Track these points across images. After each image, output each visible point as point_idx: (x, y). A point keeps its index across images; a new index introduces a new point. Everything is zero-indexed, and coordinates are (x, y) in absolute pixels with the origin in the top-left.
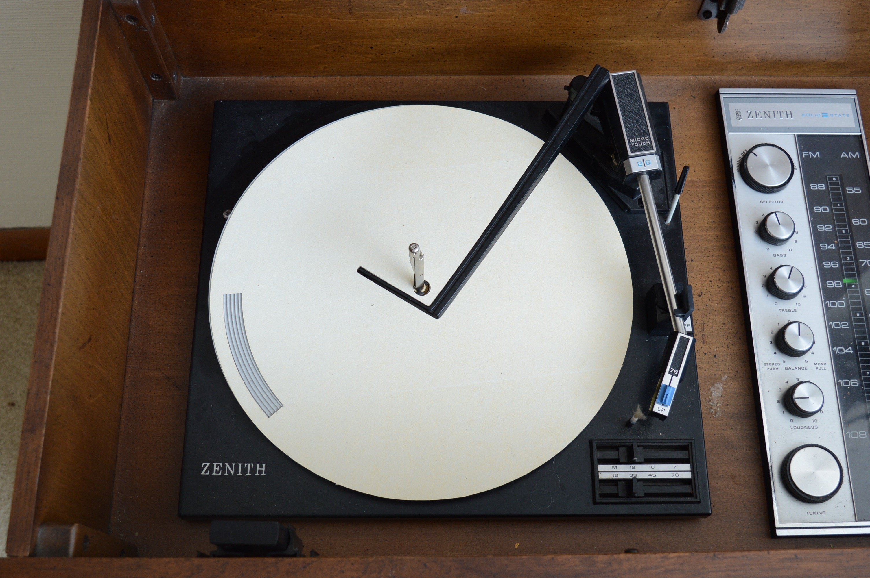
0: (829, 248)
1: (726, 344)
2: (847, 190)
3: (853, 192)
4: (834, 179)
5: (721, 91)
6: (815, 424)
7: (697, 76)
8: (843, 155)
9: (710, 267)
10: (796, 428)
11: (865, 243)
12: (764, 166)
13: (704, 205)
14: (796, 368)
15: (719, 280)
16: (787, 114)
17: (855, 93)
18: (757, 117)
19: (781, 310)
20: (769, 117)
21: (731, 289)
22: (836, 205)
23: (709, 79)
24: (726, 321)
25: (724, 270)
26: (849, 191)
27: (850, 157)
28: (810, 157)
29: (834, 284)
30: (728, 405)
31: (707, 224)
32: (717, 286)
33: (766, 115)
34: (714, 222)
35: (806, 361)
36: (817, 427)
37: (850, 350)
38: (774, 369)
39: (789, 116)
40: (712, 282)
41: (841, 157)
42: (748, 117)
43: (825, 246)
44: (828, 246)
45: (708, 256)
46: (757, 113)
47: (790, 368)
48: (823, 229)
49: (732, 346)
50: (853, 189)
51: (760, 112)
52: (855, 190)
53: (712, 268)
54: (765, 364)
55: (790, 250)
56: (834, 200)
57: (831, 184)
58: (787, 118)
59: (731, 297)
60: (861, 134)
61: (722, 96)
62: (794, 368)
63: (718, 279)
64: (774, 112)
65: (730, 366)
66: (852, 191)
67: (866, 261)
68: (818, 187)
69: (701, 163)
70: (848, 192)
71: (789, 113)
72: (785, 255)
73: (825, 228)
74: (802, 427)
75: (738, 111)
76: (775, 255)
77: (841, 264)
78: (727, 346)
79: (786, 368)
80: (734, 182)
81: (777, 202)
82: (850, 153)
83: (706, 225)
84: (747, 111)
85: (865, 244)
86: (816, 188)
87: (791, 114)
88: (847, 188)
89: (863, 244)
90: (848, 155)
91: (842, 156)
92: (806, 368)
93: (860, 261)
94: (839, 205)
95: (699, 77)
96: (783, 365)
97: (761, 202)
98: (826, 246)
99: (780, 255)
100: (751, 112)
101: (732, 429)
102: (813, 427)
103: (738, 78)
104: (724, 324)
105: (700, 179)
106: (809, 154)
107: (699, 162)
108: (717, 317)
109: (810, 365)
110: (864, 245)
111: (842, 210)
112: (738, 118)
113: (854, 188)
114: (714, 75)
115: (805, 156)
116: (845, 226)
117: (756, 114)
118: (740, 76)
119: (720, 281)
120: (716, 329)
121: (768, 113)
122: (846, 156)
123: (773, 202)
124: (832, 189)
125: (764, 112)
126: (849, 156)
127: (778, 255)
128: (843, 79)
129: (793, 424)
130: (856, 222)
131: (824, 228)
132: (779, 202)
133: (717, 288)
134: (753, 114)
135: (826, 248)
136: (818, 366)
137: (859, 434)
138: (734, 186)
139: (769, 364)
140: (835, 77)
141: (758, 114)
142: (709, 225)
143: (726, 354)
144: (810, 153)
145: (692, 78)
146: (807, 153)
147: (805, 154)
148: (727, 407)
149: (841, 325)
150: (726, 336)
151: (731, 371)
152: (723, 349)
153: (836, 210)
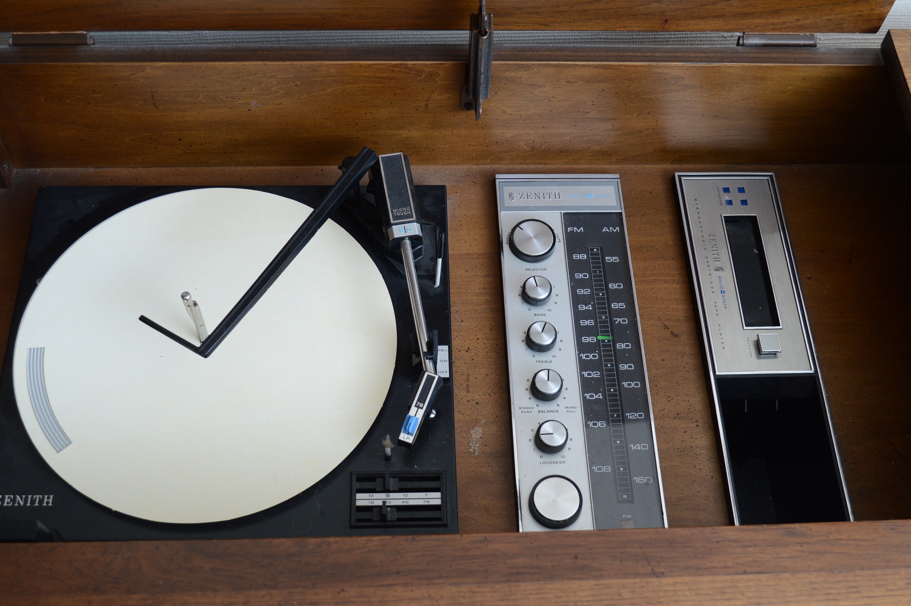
0: (586, 308)
1: (488, 393)
2: (606, 259)
3: (611, 261)
4: (595, 250)
5: (497, 176)
6: (562, 460)
7: (479, 165)
8: (605, 229)
9: (479, 327)
10: (544, 463)
11: (619, 304)
12: (529, 239)
13: (476, 274)
14: (548, 411)
15: (486, 338)
16: (555, 196)
17: (619, 177)
18: (528, 199)
19: (538, 362)
20: (539, 198)
21: (497, 345)
22: (595, 272)
23: (490, 167)
24: (490, 373)
25: (491, 329)
26: (608, 260)
27: (611, 231)
28: (575, 231)
29: (589, 339)
30: (486, 445)
31: (478, 290)
32: (484, 343)
33: (536, 196)
34: (484, 288)
35: (558, 405)
36: (564, 462)
37: (599, 396)
38: (528, 412)
39: (557, 197)
40: (479, 340)
41: (603, 231)
42: (520, 199)
43: (583, 306)
44: (585, 307)
45: (477, 318)
46: (529, 195)
47: (542, 412)
48: (582, 293)
49: (493, 395)
50: (612, 258)
51: (531, 193)
52: (613, 259)
53: (480, 327)
54: (520, 408)
55: (550, 310)
56: (593, 267)
57: (592, 254)
58: (556, 198)
59: (495, 352)
60: (621, 211)
61: (497, 181)
62: (546, 411)
63: (484, 337)
64: (544, 193)
65: (490, 412)
66: (610, 260)
67: (619, 319)
68: (580, 256)
69: (477, 238)
70: (607, 261)
71: (557, 194)
72: (545, 315)
73: (584, 292)
74: (551, 463)
75: (511, 193)
76: (535, 315)
77: (596, 322)
78: (489, 394)
79: (539, 411)
80: (503, 253)
81: (540, 270)
82: (611, 228)
83: (478, 291)
84: (520, 193)
85: (619, 305)
86: (578, 258)
87: (559, 195)
88: (606, 258)
89: (618, 305)
90: (609, 230)
91: (604, 230)
92: (557, 411)
93: (614, 319)
94: (598, 272)
95: (481, 166)
96: (536, 409)
97: (526, 270)
98: (584, 307)
99: (540, 315)
100: (523, 194)
101: (489, 466)
102: (560, 462)
103: (516, 166)
104: (487, 375)
105: (475, 252)
106: (573, 229)
107: (475, 238)
108: (481, 370)
109: (562, 409)
110: (619, 306)
111: (601, 276)
112: (511, 199)
113: (613, 258)
114: (494, 164)
115: (570, 231)
116: (603, 290)
117: (528, 196)
118: (517, 164)
119: (487, 338)
120: (480, 380)
121: (538, 195)
122: (608, 230)
123: (537, 270)
124: (592, 258)
125: (534, 194)
126: (610, 230)
127: (538, 315)
128: (611, 167)
129: (542, 460)
130: (612, 286)
131: (583, 291)
132: (542, 270)
133: (483, 345)
134: (525, 195)
135: (583, 308)
136: (568, 409)
137: (604, 469)
138: (502, 256)
139: (523, 408)
140: (604, 164)
141: (530, 196)
142: (479, 291)
143: (487, 401)
144: (575, 228)
145: (474, 167)
146: (572, 228)
147: (570, 229)
148: (485, 447)
149: (593, 374)
150: (488, 386)
151: (491, 416)
152: (485, 397)
153: (595, 276)
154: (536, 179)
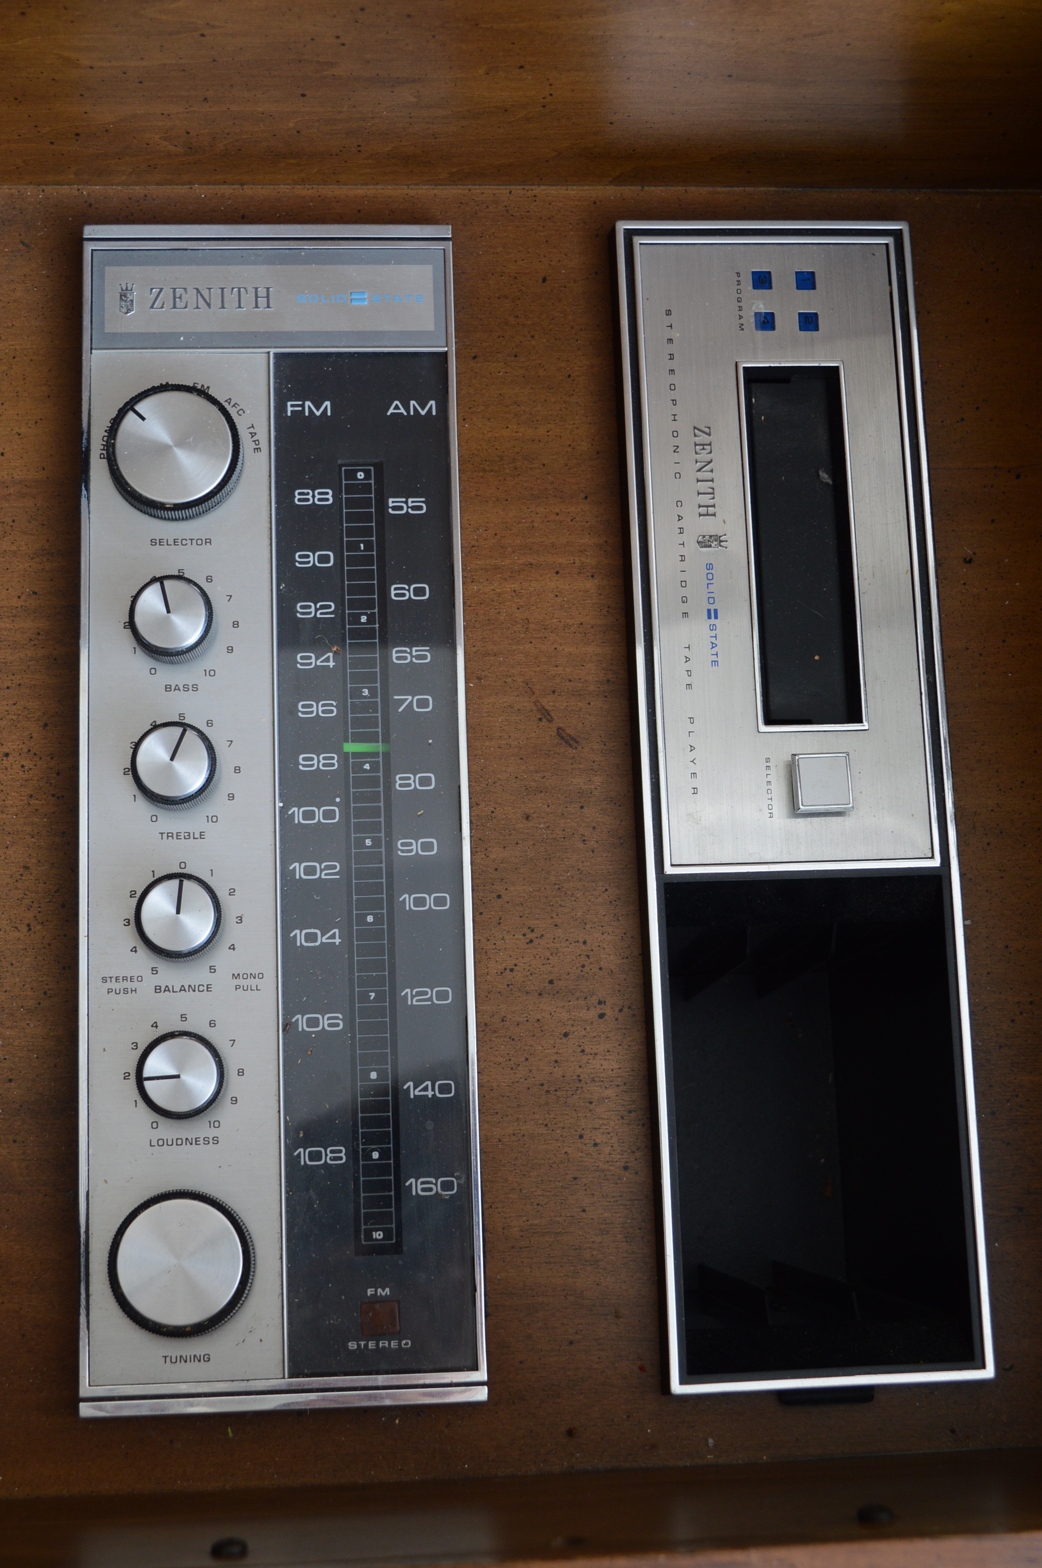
0: (318, 663)
1: (26, 922)
2: (391, 505)
3: (404, 512)
4: (360, 475)
5: (90, 231)
6: (211, 1133)
7: (44, 187)
8: (395, 408)
9: (10, 717)
10: (162, 1143)
11: (414, 649)
12: (162, 450)
13: (14, 548)
14: (182, 989)
15: (29, 751)
16: (257, 297)
17: (450, 236)
18: (175, 307)
19: (165, 836)
20: (209, 305)
21: (58, 774)
22: (353, 546)
23: (76, 193)
24: (34, 860)
25: (46, 725)
26: (394, 508)
27: (412, 413)
28: (307, 414)
29: (319, 762)
30: (10, 1081)
31: (15, 599)
32: (23, 766)
33: (200, 299)
34: (35, 593)
35: (212, 969)
36: (216, 1140)
37: (333, 936)
38: (126, 991)
39: (262, 302)
40: (10, 758)
41: (389, 414)
42: (152, 307)
43: (310, 658)
44: (317, 659)
45: (8, 688)
46: (178, 295)
47: (167, 989)
48: (310, 613)
49: (39, 927)
50: (406, 502)
51: (185, 289)
52: (410, 504)
53: (14, 717)
54: (104, 980)
55: (211, 673)
56: (351, 532)
57: (350, 489)
58: (257, 307)
59: (53, 795)
60: (446, 349)
61: (88, 247)
62: (177, 989)
63: (25, 750)
64: (222, 289)
65: (29, 980)
66: (401, 508)
67: (410, 698)
68: (314, 496)
69: (23, 430)
70: (390, 511)
71: (262, 292)
72: (195, 688)
73: (316, 610)
74: (179, 1142)
75: (127, 289)
76: (168, 688)
77: (342, 708)
78: (29, 925)
79: (158, 989)
80: (88, 489)
81: (194, 542)
82: (412, 403)
83: (15, 602)
84: (152, 289)
85: (414, 653)
86: (308, 500)
87: (268, 297)
88: (391, 500)
89: (411, 653)
90: (407, 408)
91: (391, 411)
92: (208, 988)
93: (395, 697)
94: (362, 545)
95: (49, 189)
96: (151, 981)
97: (153, 542)
98: (313, 660)
99: (181, 688)
100: (161, 290)
101: (15, 1141)
102: (206, 1141)
103: (155, 191)
104: (26, 868)
105: (16, 477)
106: (303, 406)
107: (17, 430)
108: (10, 852)
109: (222, 981)
110: (412, 656)
111: (368, 560)
112: (124, 310)
113: (410, 500)
114: (87, 183)
115: (292, 411)
116: (370, 604)
117: (175, 298)
118: (158, 184)
119: (32, 752)
120: (5, 883)
121: (205, 293)
122: (402, 411)
123: (184, 542)
124: (350, 503)
125: (195, 291)
126: (408, 410)
127: (177, 688)
128: (435, 191)
129: (156, 1135)
130: (400, 592)
131: (313, 609)
132: (199, 542)
133: (21, 773)
134: (167, 294)
135: (310, 664)
136: (240, 982)
137: (326, 1155)
138: (84, 501)
139: (113, 980)
140: (416, 184)
141: (180, 298)
142: (21, 603)
143: (21, 947)
144: (308, 403)
145: (29, 191)
146: (300, 403)
147: (292, 406)
148: (7, 1085)
149: (321, 871)
150: (27, 901)
151: (30, 993)
152: (17, 934)
153: (352, 561)
154: (204, 243)
